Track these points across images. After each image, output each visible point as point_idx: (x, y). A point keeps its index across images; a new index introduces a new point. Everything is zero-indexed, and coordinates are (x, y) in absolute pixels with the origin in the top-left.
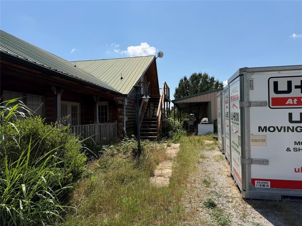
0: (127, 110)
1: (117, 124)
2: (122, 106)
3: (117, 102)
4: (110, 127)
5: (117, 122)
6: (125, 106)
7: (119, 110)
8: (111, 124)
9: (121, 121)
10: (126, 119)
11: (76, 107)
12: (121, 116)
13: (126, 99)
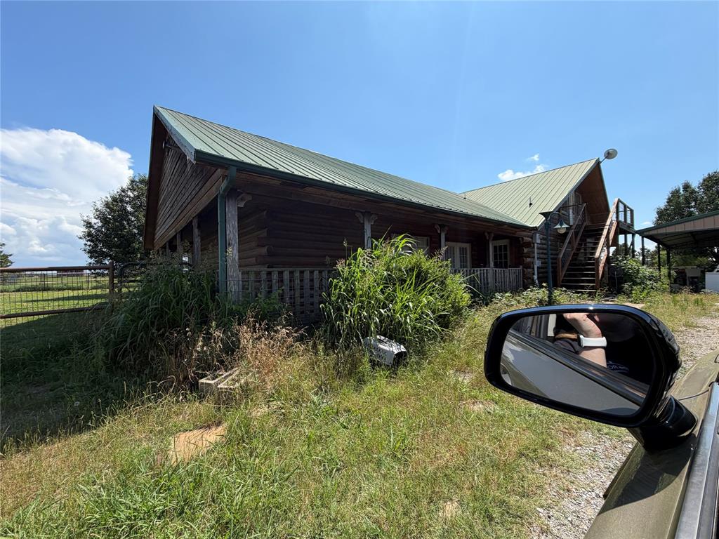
0: (541, 251)
1: (523, 270)
2: (529, 245)
3: (523, 238)
4: (511, 273)
5: (523, 267)
6: (536, 245)
7: (526, 250)
8: (513, 270)
9: (530, 266)
10: (537, 263)
11: (466, 249)
12: (528, 260)
13: (538, 235)
